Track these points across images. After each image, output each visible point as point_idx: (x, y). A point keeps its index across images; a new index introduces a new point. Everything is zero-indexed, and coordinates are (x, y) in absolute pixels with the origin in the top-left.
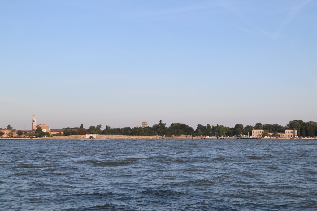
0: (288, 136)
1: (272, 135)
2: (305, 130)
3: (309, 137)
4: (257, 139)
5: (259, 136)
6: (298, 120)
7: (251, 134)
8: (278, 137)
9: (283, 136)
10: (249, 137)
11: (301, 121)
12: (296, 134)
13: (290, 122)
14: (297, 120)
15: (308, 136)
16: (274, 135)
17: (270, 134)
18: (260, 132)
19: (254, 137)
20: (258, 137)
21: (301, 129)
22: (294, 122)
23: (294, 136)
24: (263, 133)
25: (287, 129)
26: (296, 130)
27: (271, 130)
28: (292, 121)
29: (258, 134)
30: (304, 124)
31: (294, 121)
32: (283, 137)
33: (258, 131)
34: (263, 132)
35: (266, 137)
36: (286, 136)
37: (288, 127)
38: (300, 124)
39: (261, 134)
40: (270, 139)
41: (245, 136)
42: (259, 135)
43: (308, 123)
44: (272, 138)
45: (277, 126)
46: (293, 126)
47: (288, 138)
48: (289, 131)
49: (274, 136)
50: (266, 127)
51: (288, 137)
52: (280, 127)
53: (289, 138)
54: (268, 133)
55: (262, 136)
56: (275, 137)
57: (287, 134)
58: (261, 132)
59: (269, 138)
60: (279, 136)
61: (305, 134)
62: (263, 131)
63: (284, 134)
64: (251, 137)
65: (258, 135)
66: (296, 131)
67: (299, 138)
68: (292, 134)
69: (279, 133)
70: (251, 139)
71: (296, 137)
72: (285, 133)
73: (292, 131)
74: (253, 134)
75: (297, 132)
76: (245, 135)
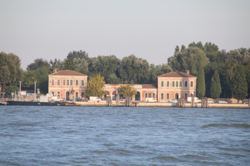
0: (165, 96)
1: (114, 93)
2: (221, 77)
3: (234, 100)
4: (62, 104)
5: (71, 97)
6: (204, 44)
7: (44, 90)
8: (134, 100)
9: (150, 96)
10: (36, 100)
11: (211, 48)
12: (192, 90)
13: (177, 49)
14: (199, 45)
15: (230, 97)
16: (121, 94)
17: (109, 88)
18: (74, 83)
19: (55, 99)
20: (68, 99)
21: (209, 74)
22: (189, 50)
23: (186, 96)
24: (85, 85)
25: (164, 71)
26: (194, 75)
27: (113, 76)
28: (183, 47)
29: (67, 89)
30: (222, 56)
31: (190, 45)
32: (151, 99)
33: (69, 78)
34: (85, 81)
35: (93, 100)
36: (160, 96)
37: (170, 68)
38: (208, 56)
39: (77, 89)
40: (108, 106)
41: (25, 97)
42: (72, 91)
43: (233, 54)
44: (114, 103)
45: (133, 62)
46: (185, 64)
47: (164, 103)
48: (171, 80)
49: (122, 96)
50: (97, 65)
51: (165, 100)
52: (144, 66)
53: (170, 104)
54: (102, 86)
55: (82, 94)
56: (124, 101)
57: (162, 89)
58: (80, 83)
59: (104, 102)
60: (138, 96)
61: (220, 91)
62: (84, 78)
63: (154, 90)
64: (44, 99)
65: (68, 93)
66: (193, 80)
67: (200, 105)
68: (178, 90)
69: (138, 88)
70: (43, 104)
71: (189, 99)
72: (156, 86)
73: (179, 80)
74: (50, 89)
75: (195, 84)
76: (23, 93)
